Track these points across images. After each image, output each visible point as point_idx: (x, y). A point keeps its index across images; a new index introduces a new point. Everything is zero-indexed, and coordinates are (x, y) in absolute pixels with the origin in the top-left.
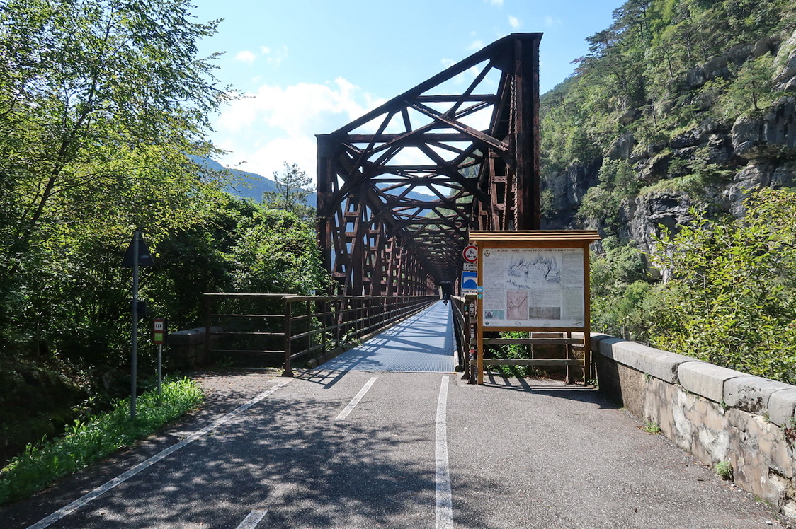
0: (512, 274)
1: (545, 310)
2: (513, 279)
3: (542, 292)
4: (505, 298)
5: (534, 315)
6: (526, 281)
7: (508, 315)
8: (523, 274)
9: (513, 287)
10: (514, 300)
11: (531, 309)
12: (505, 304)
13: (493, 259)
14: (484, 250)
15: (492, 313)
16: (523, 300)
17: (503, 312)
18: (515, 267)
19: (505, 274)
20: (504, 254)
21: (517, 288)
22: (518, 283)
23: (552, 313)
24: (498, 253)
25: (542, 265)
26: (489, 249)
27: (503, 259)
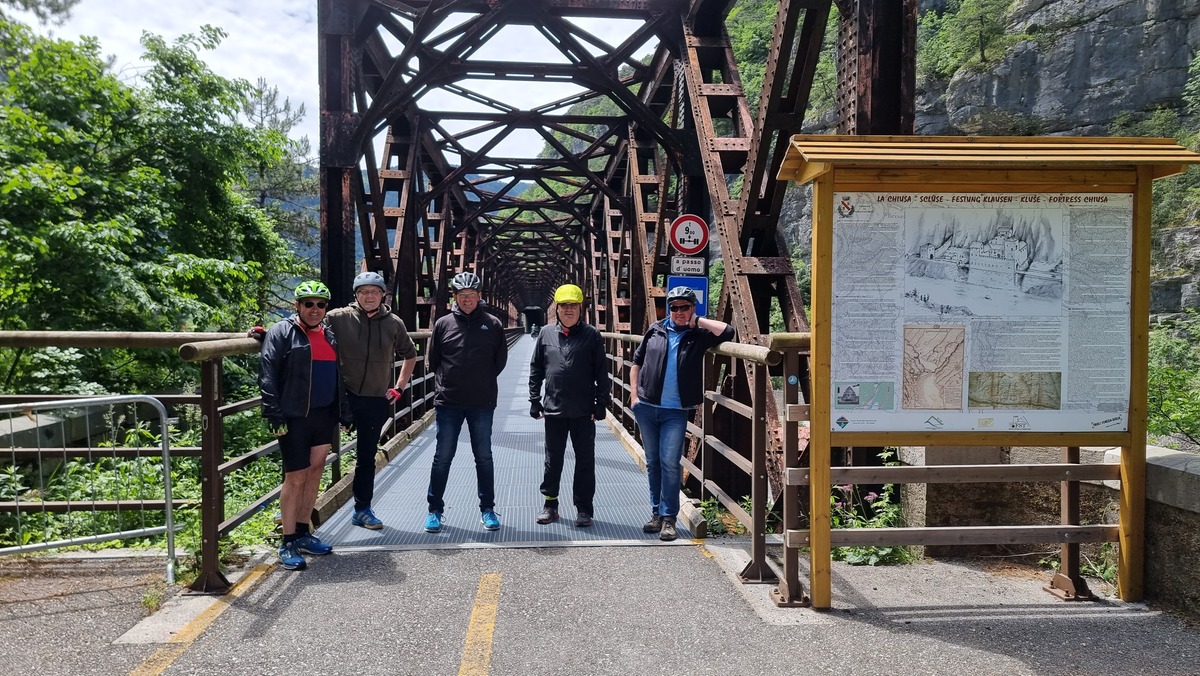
0: (920, 271)
1: (1017, 379)
2: (923, 286)
3: (1009, 326)
4: (898, 345)
5: (981, 395)
6: (961, 293)
7: (906, 396)
8: (952, 271)
9: (921, 310)
10: (926, 350)
11: (974, 377)
12: (898, 361)
13: (865, 226)
14: (838, 198)
15: (856, 390)
16: (951, 349)
17: (890, 387)
18: (931, 251)
19: (900, 272)
20: (896, 209)
21: (935, 314)
22: (937, 300)
23: (1034, 390)
24: (879, 208)
25: (1010, 245)
26: (853, 196)
27: (894, 227)
